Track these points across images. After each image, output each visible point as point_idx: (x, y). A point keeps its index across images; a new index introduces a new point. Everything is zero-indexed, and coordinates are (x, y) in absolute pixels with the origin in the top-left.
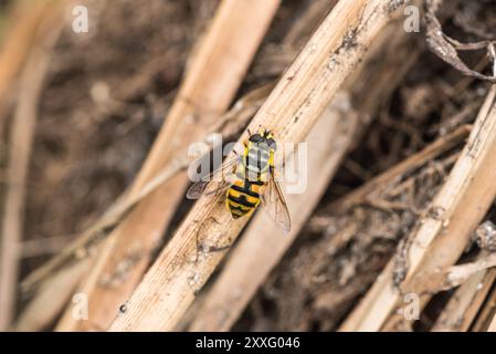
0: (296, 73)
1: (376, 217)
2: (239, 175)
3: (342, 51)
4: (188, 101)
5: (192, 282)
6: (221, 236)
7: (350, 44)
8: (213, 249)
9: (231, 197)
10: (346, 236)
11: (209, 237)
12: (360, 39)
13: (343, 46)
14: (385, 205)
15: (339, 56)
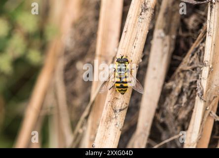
0: (127, 28)
1: (188, 74)
2: (117, 77)
3: (143, 13)
4: (101, 56)
5: (117, 126)
6: (122, 104)
7: (145, 9)
8: (120, 110)
9: (118, 87)
10: (180, 86)
11: (117, 106)
12: (148, 6)
13: (142, 11)
14: (189, 68)
15: (143, 16)
